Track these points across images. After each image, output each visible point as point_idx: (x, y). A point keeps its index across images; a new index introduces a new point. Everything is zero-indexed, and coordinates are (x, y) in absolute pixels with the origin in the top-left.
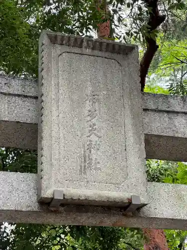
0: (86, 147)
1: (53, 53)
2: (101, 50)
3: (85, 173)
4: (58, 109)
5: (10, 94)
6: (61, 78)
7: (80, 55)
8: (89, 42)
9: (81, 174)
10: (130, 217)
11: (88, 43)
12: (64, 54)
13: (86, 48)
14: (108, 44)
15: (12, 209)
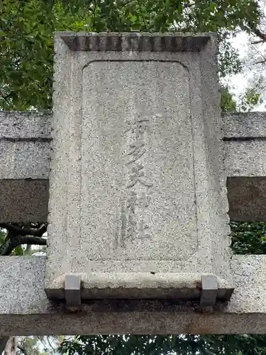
0: (126, 204)
1: (73, 65)
2: (153, 50)
3: (124, 246)
4: (79, 149)
5: (20, 140)
6: (85, 101)
7: (118, 63)
8: (132, 40)
9: (116, 248)
10: (208, 313)
11: (130, 43)
12: (91, 64)
13: (128, 50)
14: (163, 39)
15: (5, 312)
